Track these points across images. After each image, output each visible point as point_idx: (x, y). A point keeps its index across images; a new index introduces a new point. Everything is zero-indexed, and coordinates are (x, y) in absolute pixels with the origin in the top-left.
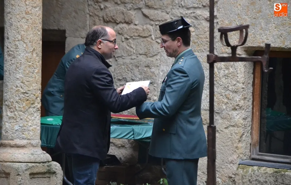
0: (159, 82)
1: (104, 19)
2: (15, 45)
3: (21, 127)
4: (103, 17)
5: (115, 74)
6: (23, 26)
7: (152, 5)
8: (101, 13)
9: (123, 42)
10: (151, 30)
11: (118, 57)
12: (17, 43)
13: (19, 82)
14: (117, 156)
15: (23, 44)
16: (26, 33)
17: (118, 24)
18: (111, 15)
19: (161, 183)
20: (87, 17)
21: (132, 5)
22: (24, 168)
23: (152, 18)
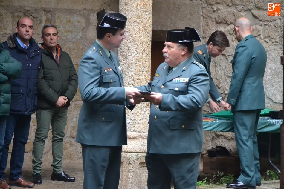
0: (267, 79)
1: (216, 20)
2: (128, 46)
3: (133, 121)
4: (215, 19)
5: (226, 72)
6: (134, 29)
7: (261, 6)
8: (214, 14)
9: (233, 41)
10: (260, 30)
11: (228, 56)
12: (129, 44)
13: (131, 79)
14: (227, 148)
15: (134, 45)
16: (137, 36)
17: (229, 24)
18: (223, 16)
19: (268, 174)
20: (200, 19)
21: (243, 6)
22: (135, 158)
23: (261, 18)
